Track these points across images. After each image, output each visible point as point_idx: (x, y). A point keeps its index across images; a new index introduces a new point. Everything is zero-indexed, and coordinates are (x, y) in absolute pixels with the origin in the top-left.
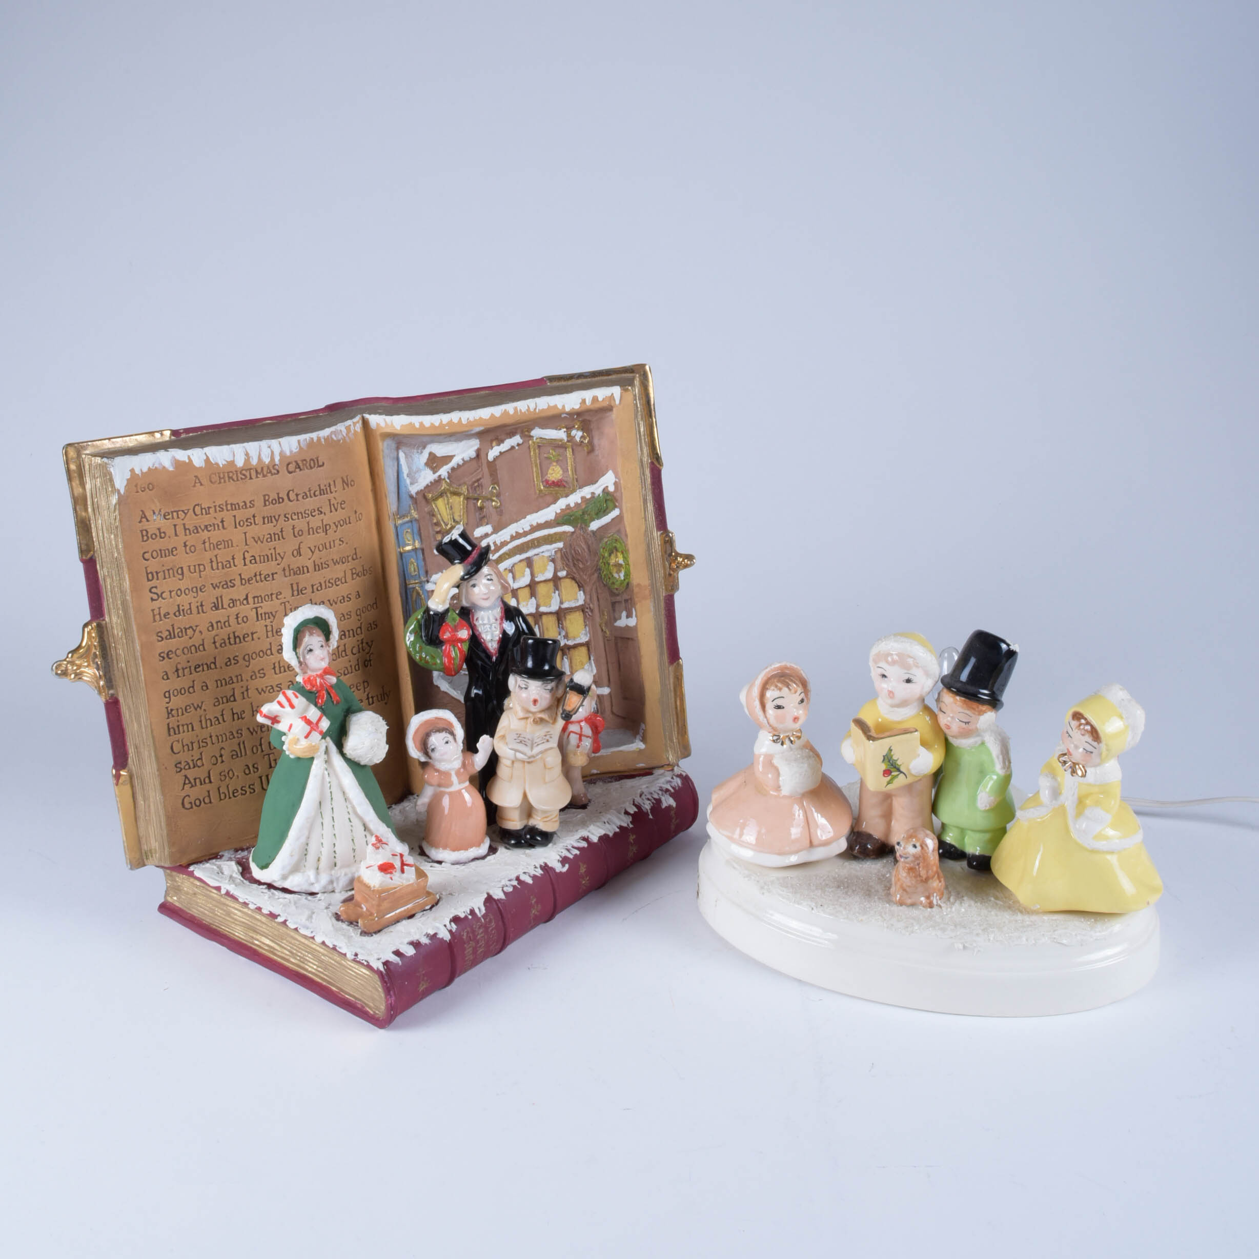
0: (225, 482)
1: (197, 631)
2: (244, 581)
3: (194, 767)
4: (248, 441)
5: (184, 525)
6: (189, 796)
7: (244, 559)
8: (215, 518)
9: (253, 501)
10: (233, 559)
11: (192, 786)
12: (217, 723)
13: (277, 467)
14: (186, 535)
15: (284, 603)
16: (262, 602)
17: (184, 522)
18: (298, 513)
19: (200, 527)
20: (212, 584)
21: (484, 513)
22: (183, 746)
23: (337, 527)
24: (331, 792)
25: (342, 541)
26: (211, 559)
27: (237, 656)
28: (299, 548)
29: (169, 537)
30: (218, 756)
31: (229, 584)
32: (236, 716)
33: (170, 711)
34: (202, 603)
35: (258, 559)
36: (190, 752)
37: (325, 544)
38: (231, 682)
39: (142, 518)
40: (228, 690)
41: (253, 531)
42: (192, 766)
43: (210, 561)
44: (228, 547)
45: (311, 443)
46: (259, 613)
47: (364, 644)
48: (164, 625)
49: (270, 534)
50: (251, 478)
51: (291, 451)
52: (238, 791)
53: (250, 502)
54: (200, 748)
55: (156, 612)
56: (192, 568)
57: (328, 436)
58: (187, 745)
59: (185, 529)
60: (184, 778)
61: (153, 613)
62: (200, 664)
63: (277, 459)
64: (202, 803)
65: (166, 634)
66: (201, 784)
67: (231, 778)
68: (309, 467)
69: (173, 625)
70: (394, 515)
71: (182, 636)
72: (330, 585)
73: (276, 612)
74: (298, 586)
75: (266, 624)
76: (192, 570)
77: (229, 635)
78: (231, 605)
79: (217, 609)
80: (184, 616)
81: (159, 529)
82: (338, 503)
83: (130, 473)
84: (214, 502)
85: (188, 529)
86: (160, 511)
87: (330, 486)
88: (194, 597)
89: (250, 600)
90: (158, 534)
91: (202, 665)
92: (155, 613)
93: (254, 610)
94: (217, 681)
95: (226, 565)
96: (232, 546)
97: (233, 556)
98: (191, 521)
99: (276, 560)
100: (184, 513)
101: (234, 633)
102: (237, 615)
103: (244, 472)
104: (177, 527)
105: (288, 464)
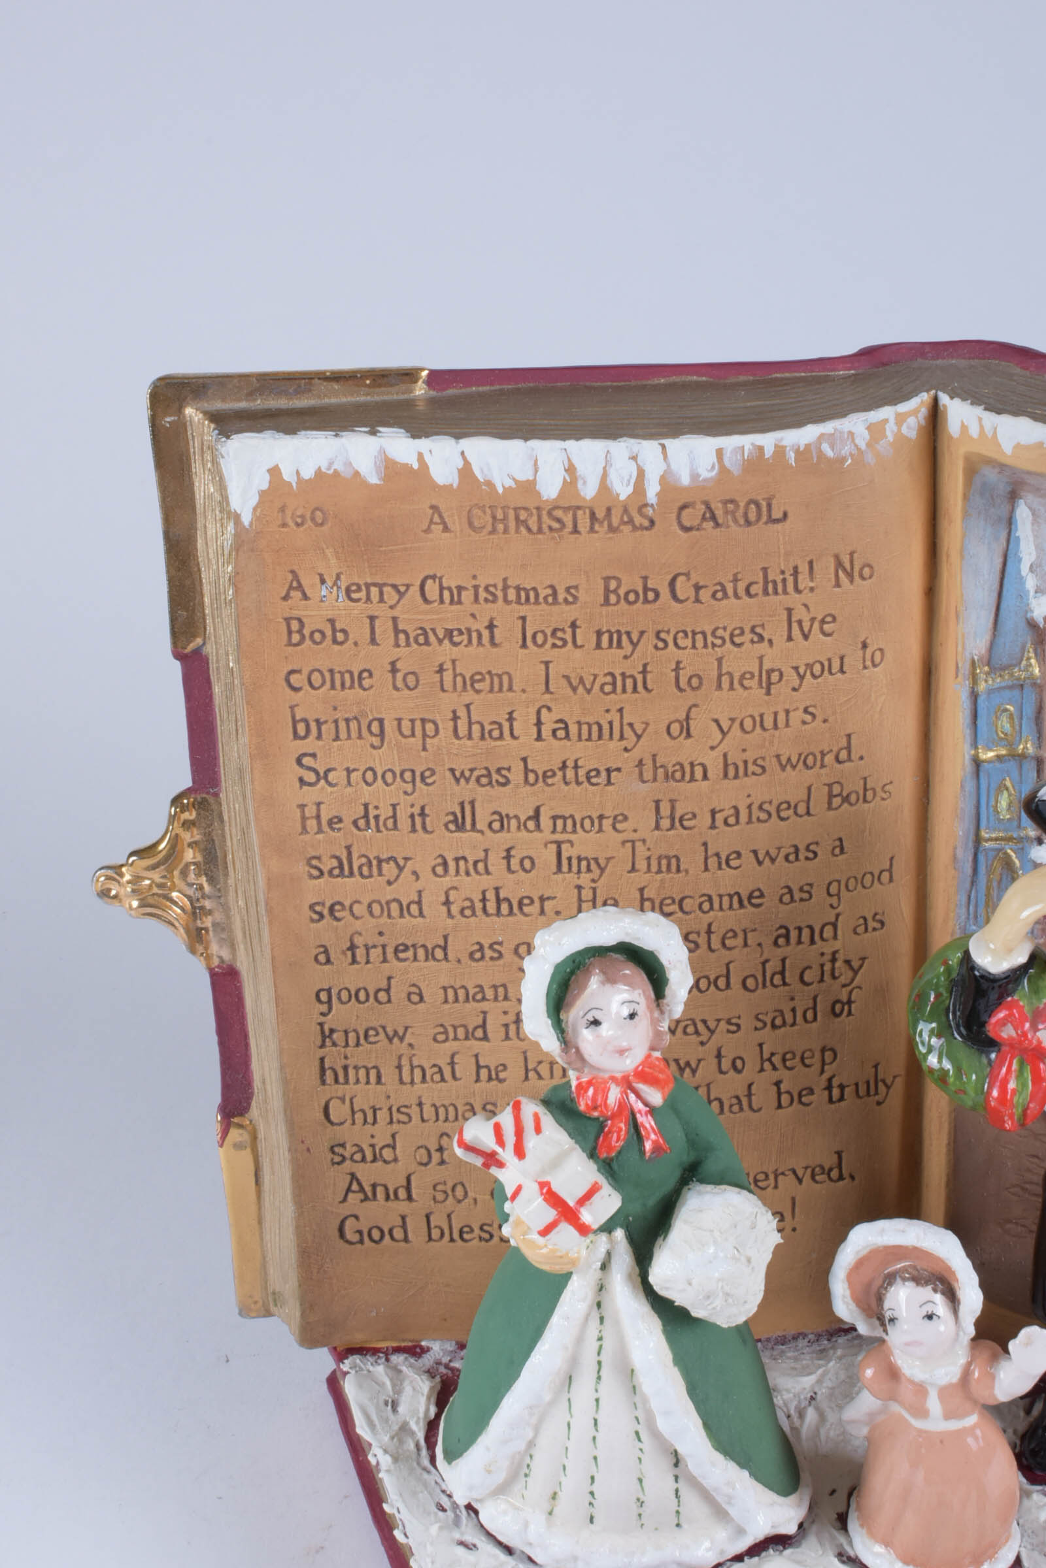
0: (506, 531)
1: (407, 871)
2: (531, 777)
3: (374, 1160)
4: (578, 434)
5: (395, 620)
6: (357, 1217)
7: (539, 723)
8: (473, 616)
9: (576, 587)
10: (511, 719)
11: (366, 1198)
12: (437, 1077)
13: (650, 512)
14: (397, 645)
15: (633, 842)
16: (574, 831)
17: (395, 613)
18: (694, 633)
19: (433, 630)
20: (452, 771)
22: (353, 1112)
23: (802, 677)
25: (814, 716)
26: (454, 712)
27: (500, 944)
28: (688, 718)
29: (356, 644)
30: (433, 1147)
31: (495, 776)
32: (484, 1073)
33: (327, 1033)
34: (423, 808)
35: (573, 729)
36: (368, 1126)
37: (761, 716)
38: (479, 997)
39: (291, 588)
40: (470, 1013)
41: (567, 661)
42: (369, 1157)
43: (451, 715)
44: (501, 690)
45: (755, 462)
46: (565, 855)
47: (838, 964)
48: (328, 845)
49: (612, 675)
50: (575, 531)
51: (695, 476)
52: (472, 1231)
53: (568, 590)
54: (391, 1122)
55: (310, 811)
56: (406, 725)
57: (808, 446)
58: (363, 1111)
59: (397, 631)
60: (349, 1177)
61: (303, 812)
62: (409, 943)
63: (652, 491)
64: (387, 1237)
65: (328, 864)
66: (387, 1198)
67: (459, 1201)
68: (742, 521)
69: (348, 848)
70: (973, 662)
71: (371, 876)
72: (763, 816)
73: (608, 859)
74: (673, 808)
75: (579, 882)
76: (407, 732)
77: (484, 892)
78: (496, 825)
79: (460, 828)
80: (378, 831)
81: (332, 621)
82: (813, 620)
83: (267, 477)
84: (474, 577)
85: (405, 632)
86: (338, 577)
87: (796, 571)
88: (405, 793)
89: (545, 821)
90: (329, 633)
91: (414, 946)
92: (307, 814)
93: (554, 847)
94: (445, 989)
95: (490, 732)
96: (510, 689)
97: (510, 714)
98: (412, 613)
99: (622, 738)
100: (398, 592)
101: (497, 889)
102: (508, 850)
103: (559, 513)
104: (377, 623)
105: (683, 507)
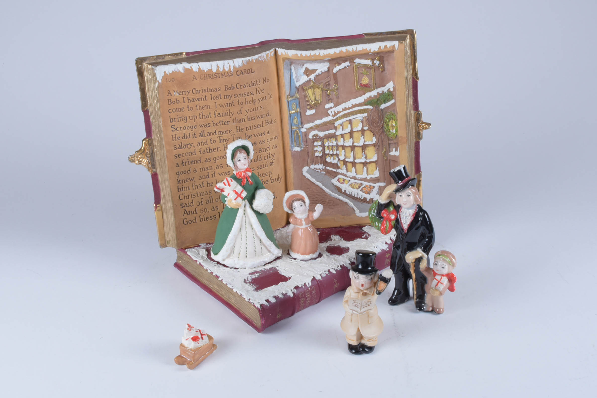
0: (207, 79)
1: (192, 146)
2: (214, 124)
3: (189, 206)
4: (219, 60)
5: (188, 98)
6: (186, 219)
7: (215, 114)
8: (202, 95)
9: (220, 88)
10: (210, 114)
11: (188, 214)
12: (200, 187)
13: (232, 73)
14: (188, 102)
15: (233, 135)
16: (222, 134)
17: (188, 96)
18: (241, 94)
19: (195, 99)
20: (200, 125)
21: (330, 98)
22: (184, 197)
23: (259, 101)
24: (246, 225)
25: (262, 108)
26: (200, 114)
27: (210, 158)
28: (241, 110)
29: (181, 103)
30: (200, 202)
31: (208, 125)
32: (209, 185)
33: (179, 181)
34: (195, 133)
35: (221, 114)
36: (187, 199)
37: (253, 109)
38: (207, 169)
39: (169, 94)
40: (205, 173)
41: (220, 102)
42: (188, 206)
43: (199, 114)
44: (208, 109)
45: (249, 62)
46: (221, 139)
47: (270, 155)
48: (177, 143)
49: (227, 103)
50: (219, 77)
51: (239, 66)
52: (208, 218)
53: (219, 88)
54: (192, 198)
55: (174, 136)
56: (191, 117)
57: (257, 59)
58: (186, 196)
59: (188, 100)
60: (184, 210)
61: (173, 137)
62: (193, 160)
63: (232, 69)
64: (192, 222)
65: (178, 146)
66: (192, 214)
67: (206, 212)
68: (247, 73)
69: (181, 143)
70: (287, 96)
71: (186, 148)
72: (255, 128)
73: (229, 139)
74: (239, 128)
75: (224, 144)
76: (191, 119)
77: (207, 148)
78: (208, 135)
79: (202, 136)
80: (187, 139)
81: (176, 99)
82: (260, 90)
83: (164, 73)
84: (202, 88)
85: (190, 100)
86: (177, 91)
87: (257, 82)
88: (191, 131)
89: (217, 133)
90: (176, 101)
91: (194, 161)
92: (174, 137)
93: (219, 138)
94: (200, 169)
95: (206, 117)
96: (209, 108)
97: (210, 113)
98: (191, 96)
99: (230, 115)
100: (188, 92)
101: (209, 147)
102: (211, 139)
103: (216, 75)
104: (185, 99)
105: (237, 71)
